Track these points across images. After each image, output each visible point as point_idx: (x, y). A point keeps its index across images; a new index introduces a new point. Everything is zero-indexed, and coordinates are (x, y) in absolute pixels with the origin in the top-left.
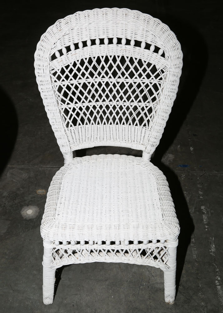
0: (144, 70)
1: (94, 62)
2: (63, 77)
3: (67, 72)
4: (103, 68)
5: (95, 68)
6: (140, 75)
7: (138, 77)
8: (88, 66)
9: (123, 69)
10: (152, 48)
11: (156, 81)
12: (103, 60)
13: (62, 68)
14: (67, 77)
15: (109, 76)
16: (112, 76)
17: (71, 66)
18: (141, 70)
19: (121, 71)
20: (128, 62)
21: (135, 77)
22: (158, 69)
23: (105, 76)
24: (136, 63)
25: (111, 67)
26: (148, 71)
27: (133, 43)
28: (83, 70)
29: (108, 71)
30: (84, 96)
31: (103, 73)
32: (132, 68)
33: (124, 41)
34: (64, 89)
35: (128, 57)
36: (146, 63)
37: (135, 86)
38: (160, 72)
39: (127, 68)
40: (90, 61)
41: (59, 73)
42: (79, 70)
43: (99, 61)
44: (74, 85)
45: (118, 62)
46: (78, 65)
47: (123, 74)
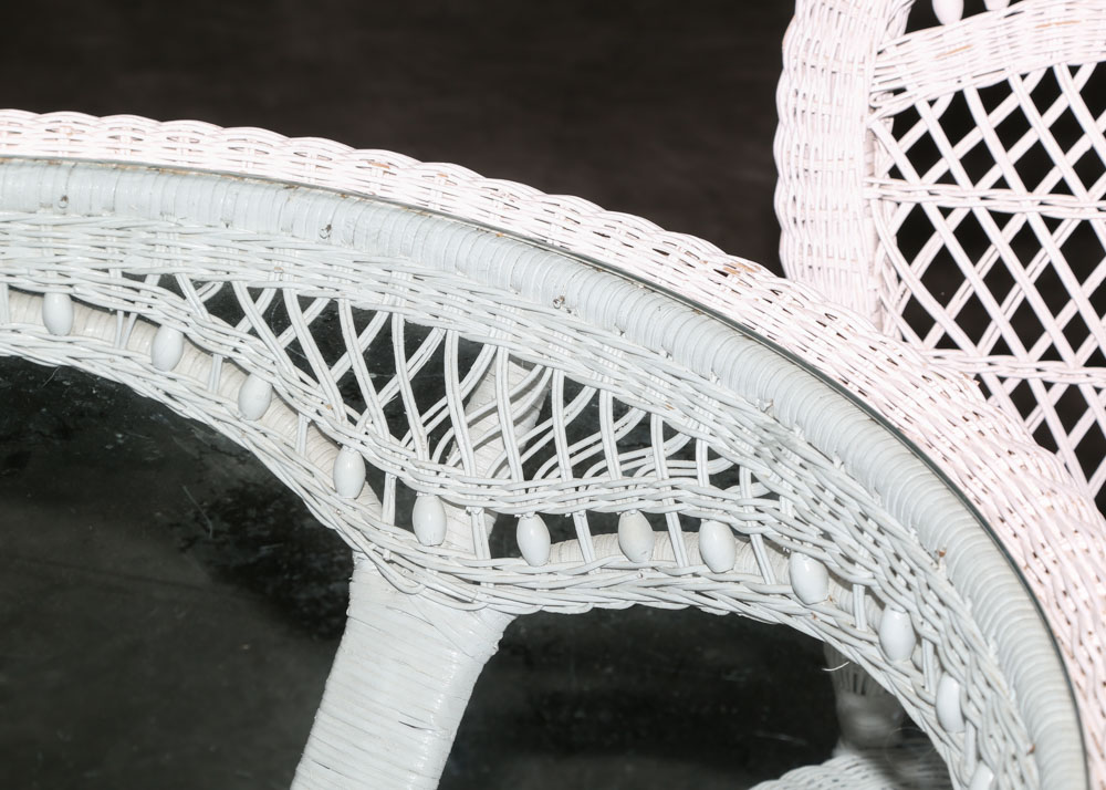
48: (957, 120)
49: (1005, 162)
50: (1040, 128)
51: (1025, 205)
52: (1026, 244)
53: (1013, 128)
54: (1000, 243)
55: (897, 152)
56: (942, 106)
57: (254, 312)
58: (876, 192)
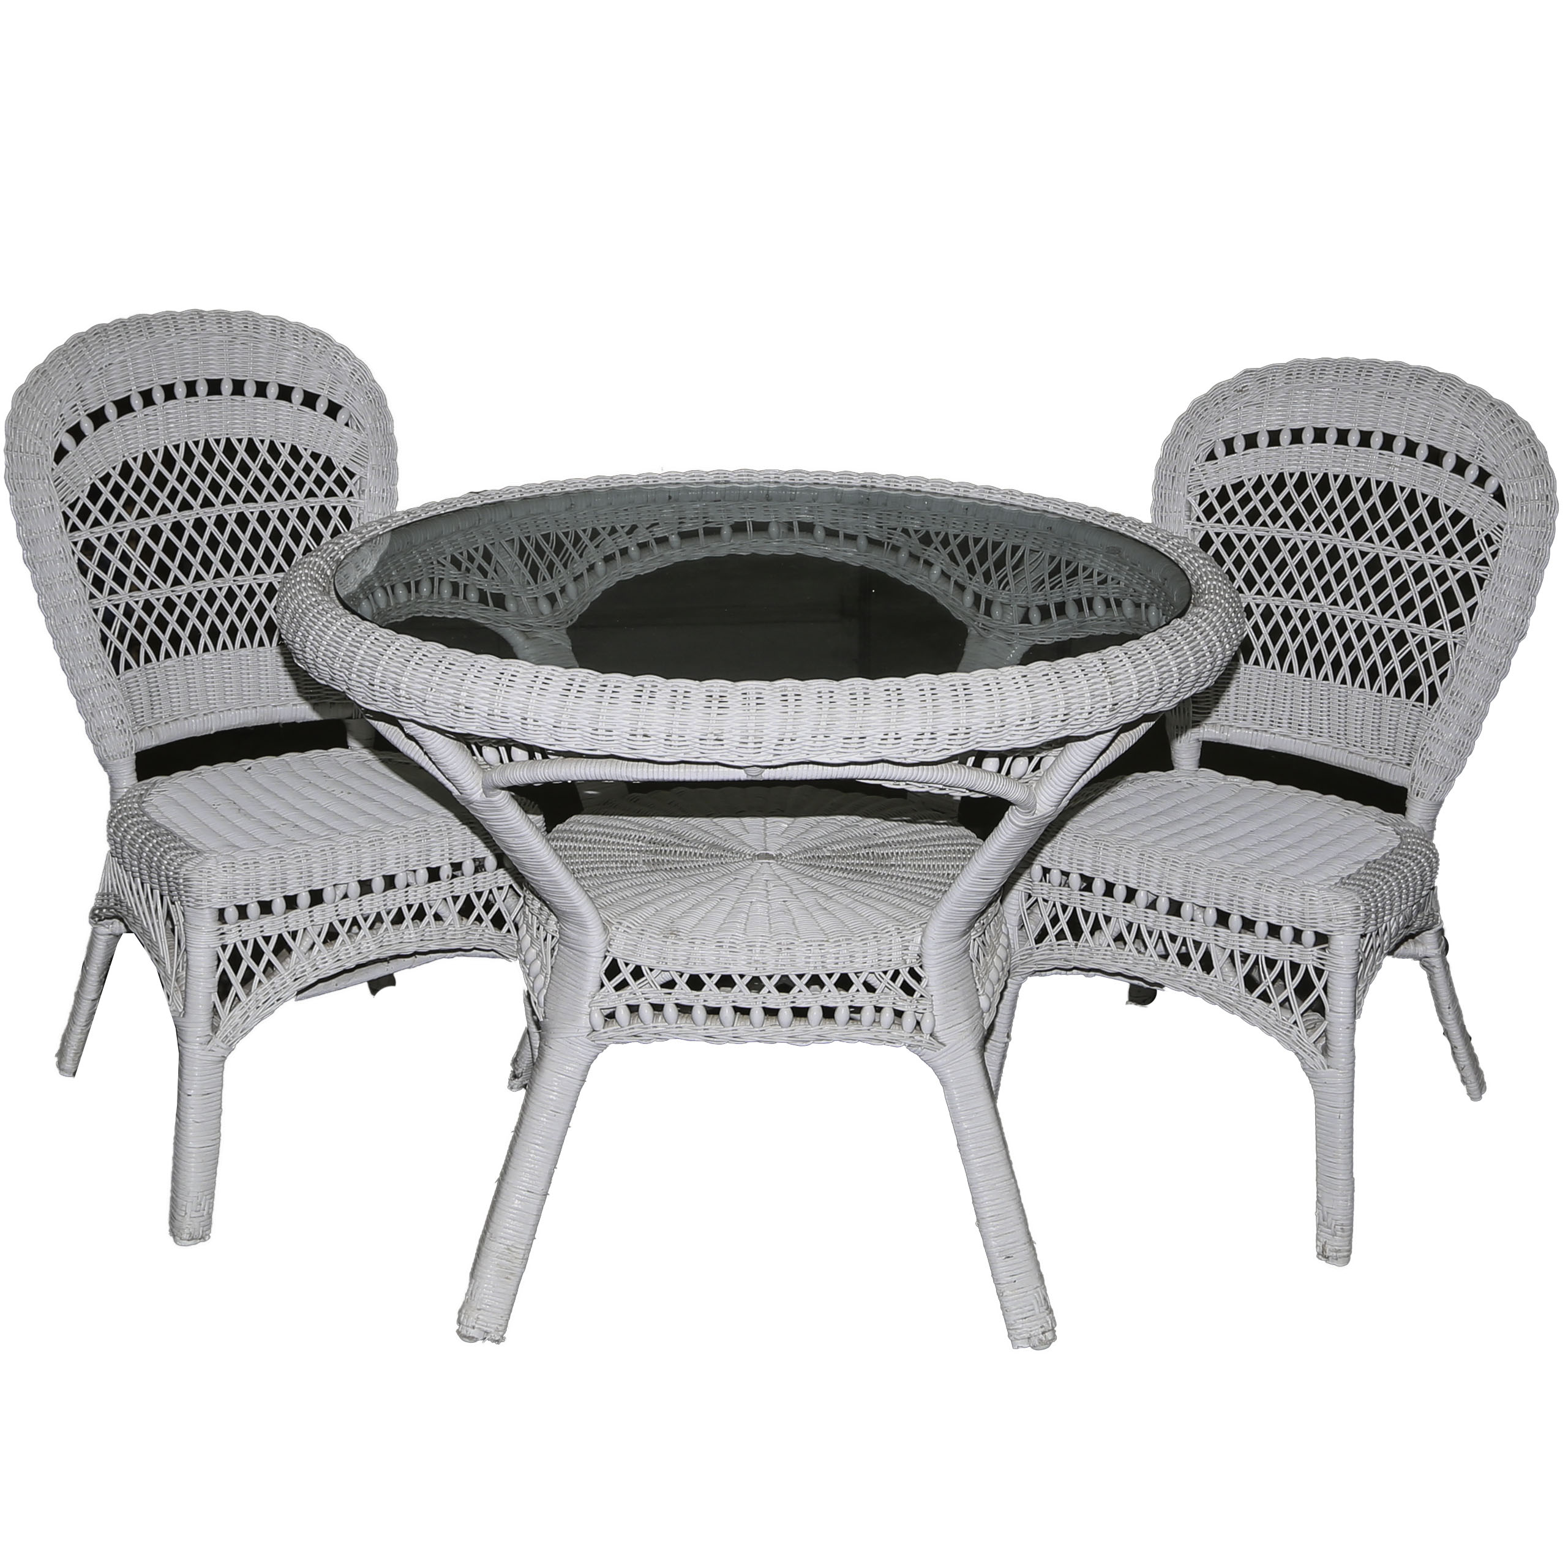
0: (1442, 532)
1: (1311, 489)
2: (1220, 513)
3: (1234, 500)
4: (1331, 507)
5: (1310, 505)
6: (1428, 544)
7: (1421, 548)
8: (1294, 495)
9: (1384, 519)
10: (1472, 473)
11: (1468, 567)
12: (1334, 486)
13: (1224, 488)
14: (1231, 515)
15: (1342, 532)
16: (1350, 534)
17: (1248, 488)
18: (1432, 530)
19: (1378, 524)
20: (1400, 503)
21: (1412, 546)
22: (1479, 533)
23: (1332, 529)
24: (1422, 509)
25: (1352, 509)
26: (1452, 533)
27: (1422, 452)
28: (1277, 502)
29: (1344, 517)
30: (1265, 576)
31: (1328, 522)
32: (1409, 521)
33: (1399, 445)
34: (1217, 544)
35: (1402, 489)
36: (1451, 512)
37: (1408, 573)
38: (1482, 541)
39: (1396, 520)
40: (1301, 485)
41: (1212, 498)
42: (1266, 501)
43: (1323, 487)
44: (1245, 540)
45: (1375, 498)
46: (1268, 488)
47: (1382, 533)
48: (1223, 498)
49: (1242, 514)
50: (1256, 501)
51: (1251, 532)
52: (1249, 548)
53: (1245, 501)
54: (1240, 547)
55: (1199, 511)
56: (1216, 492)
57: (936, 541)
58: (1190, 527)
